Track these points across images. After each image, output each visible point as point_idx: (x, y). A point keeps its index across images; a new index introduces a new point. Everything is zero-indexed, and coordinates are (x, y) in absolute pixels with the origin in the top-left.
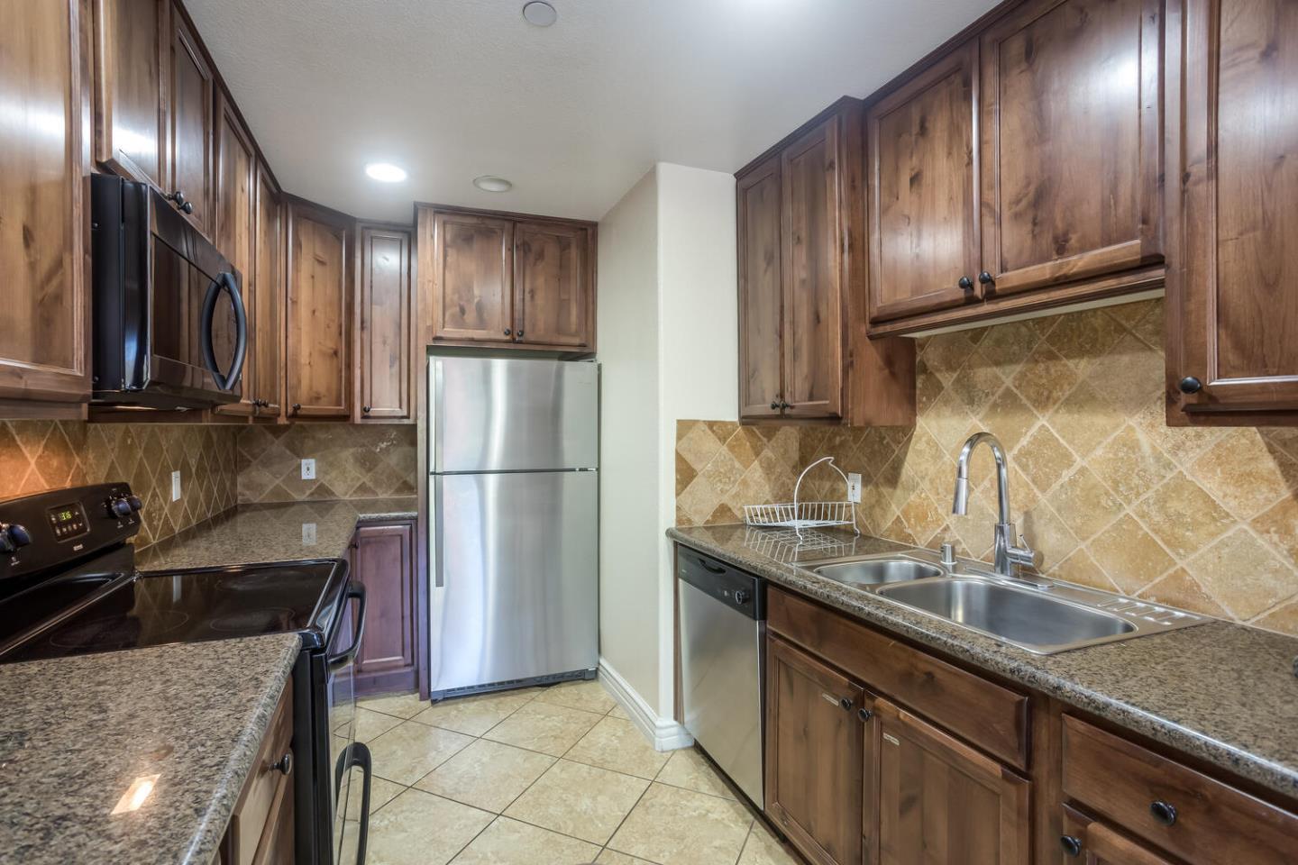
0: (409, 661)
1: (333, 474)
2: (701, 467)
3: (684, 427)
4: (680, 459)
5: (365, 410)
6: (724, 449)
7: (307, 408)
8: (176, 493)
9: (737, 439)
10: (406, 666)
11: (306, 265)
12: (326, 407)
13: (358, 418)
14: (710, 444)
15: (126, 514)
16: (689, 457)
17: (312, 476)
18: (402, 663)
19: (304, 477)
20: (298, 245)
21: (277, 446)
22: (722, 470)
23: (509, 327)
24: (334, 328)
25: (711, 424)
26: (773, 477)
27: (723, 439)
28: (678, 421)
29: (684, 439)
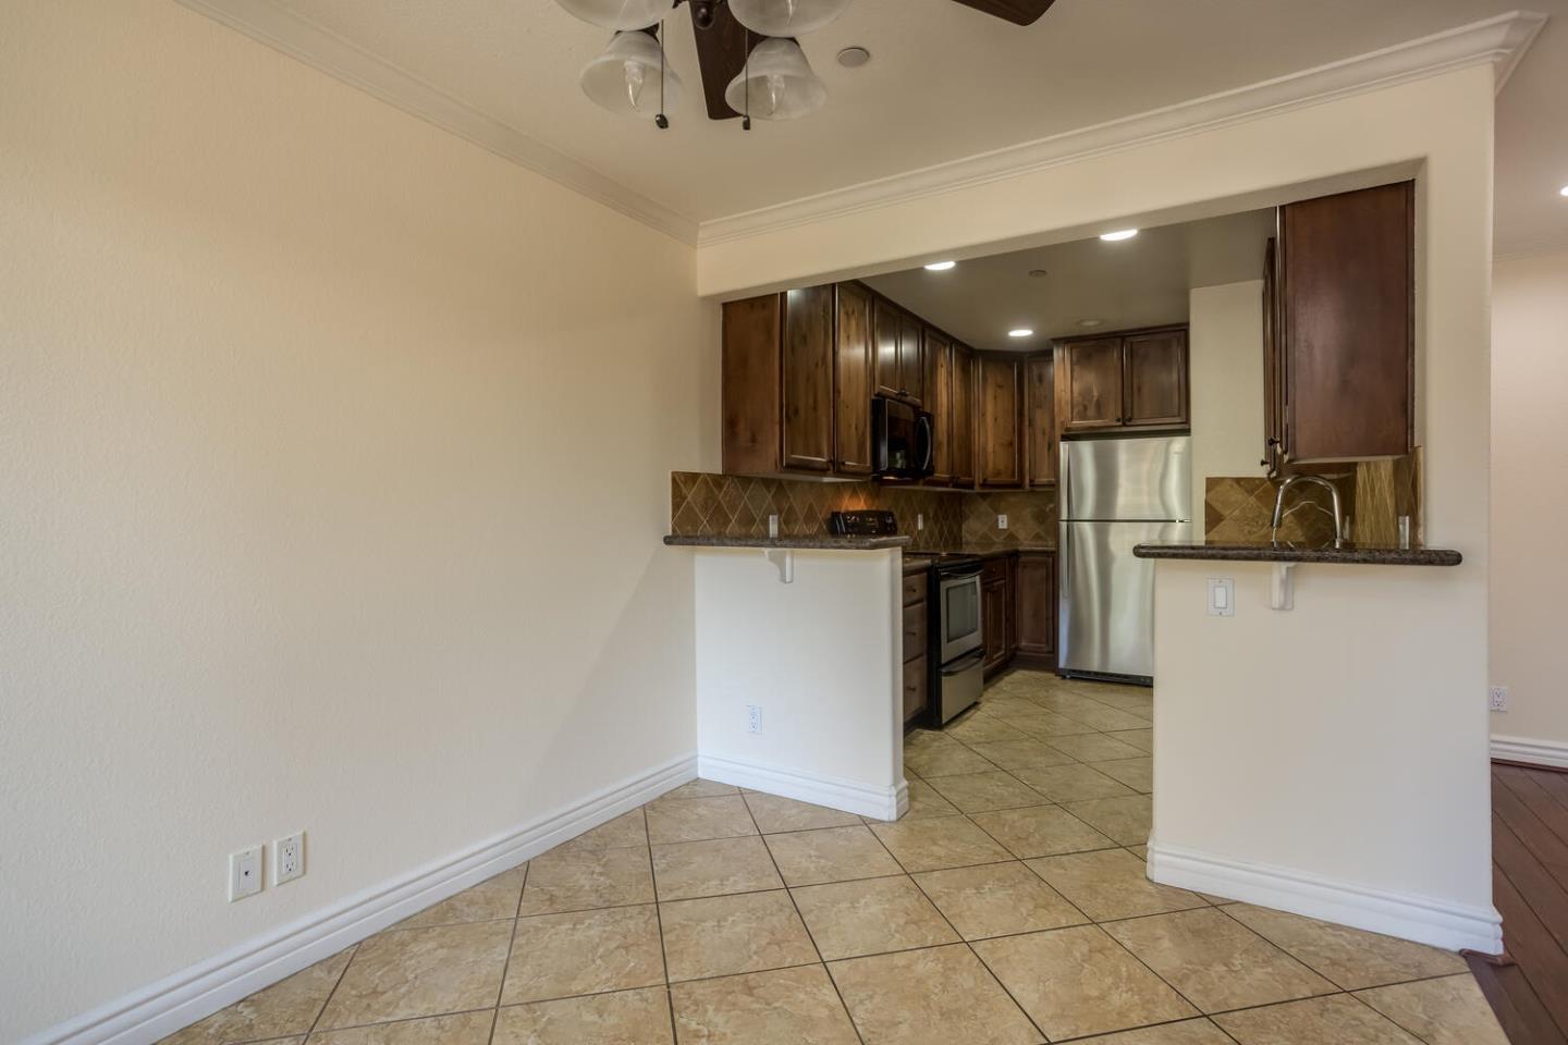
0: (1051, 649)
1: (1018, 526)
2: (1228, 513)
3: (1212, 483)
4: (1208, 506)
5: (1031, 481)
6: (1252, 500)
7: (991, 480)
8: (920, 526)
9: (1265, 491)
10: (1049, 652)
11: (990, 392)
12: (1004, 479)
13: (1027, 487)
14: (1237, 495)
15: (891, 525)
16: (1218, 506)
17: (1005, 527)
18: (1046, 649)
19: (1000, 527)
20: (985, 379)
21: (984, 506)
22: (1250, 516)
23: (1120, 416)
24: (1010, 429)
25: (1238, 480)
26: (1306, 523)
27: (1250, 492)
28: (1208, 479)
29: (1213, 492)
